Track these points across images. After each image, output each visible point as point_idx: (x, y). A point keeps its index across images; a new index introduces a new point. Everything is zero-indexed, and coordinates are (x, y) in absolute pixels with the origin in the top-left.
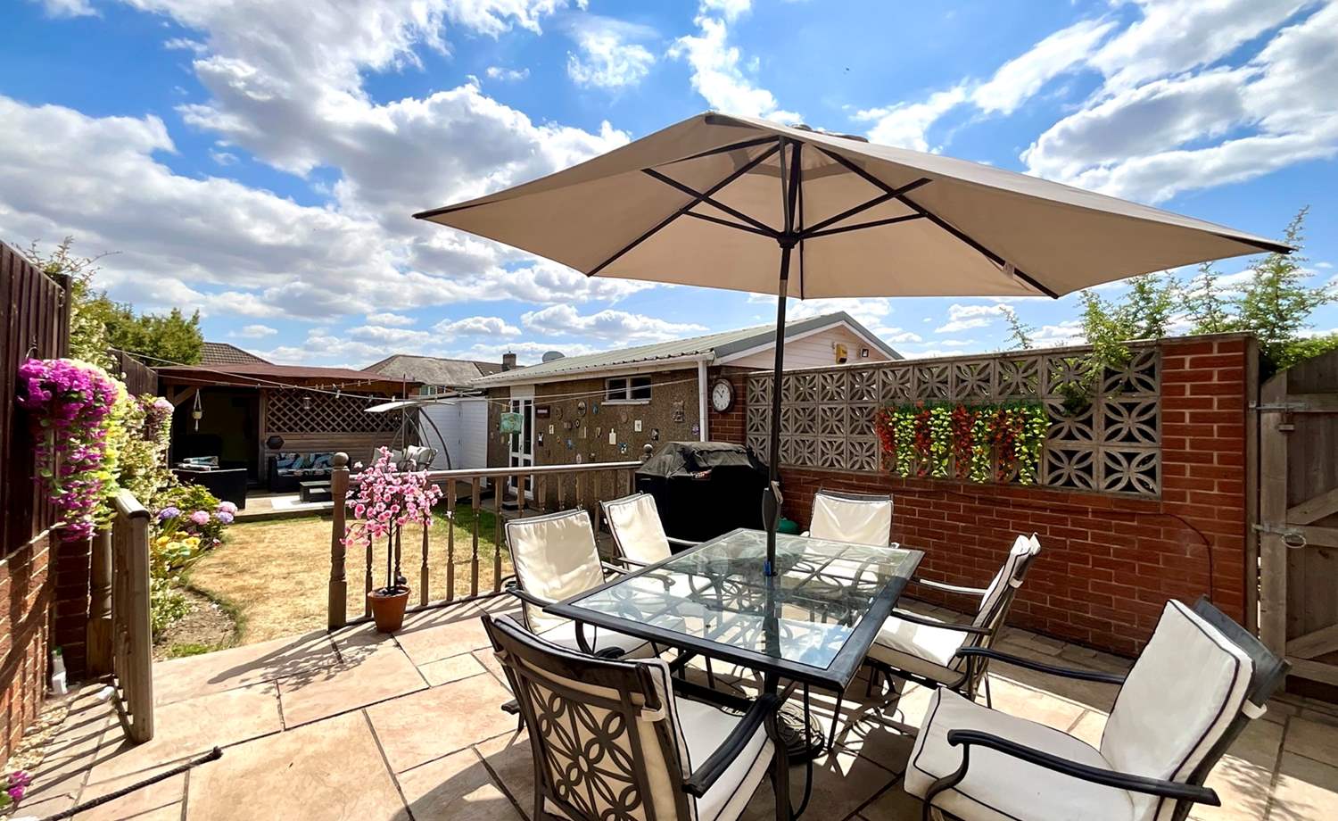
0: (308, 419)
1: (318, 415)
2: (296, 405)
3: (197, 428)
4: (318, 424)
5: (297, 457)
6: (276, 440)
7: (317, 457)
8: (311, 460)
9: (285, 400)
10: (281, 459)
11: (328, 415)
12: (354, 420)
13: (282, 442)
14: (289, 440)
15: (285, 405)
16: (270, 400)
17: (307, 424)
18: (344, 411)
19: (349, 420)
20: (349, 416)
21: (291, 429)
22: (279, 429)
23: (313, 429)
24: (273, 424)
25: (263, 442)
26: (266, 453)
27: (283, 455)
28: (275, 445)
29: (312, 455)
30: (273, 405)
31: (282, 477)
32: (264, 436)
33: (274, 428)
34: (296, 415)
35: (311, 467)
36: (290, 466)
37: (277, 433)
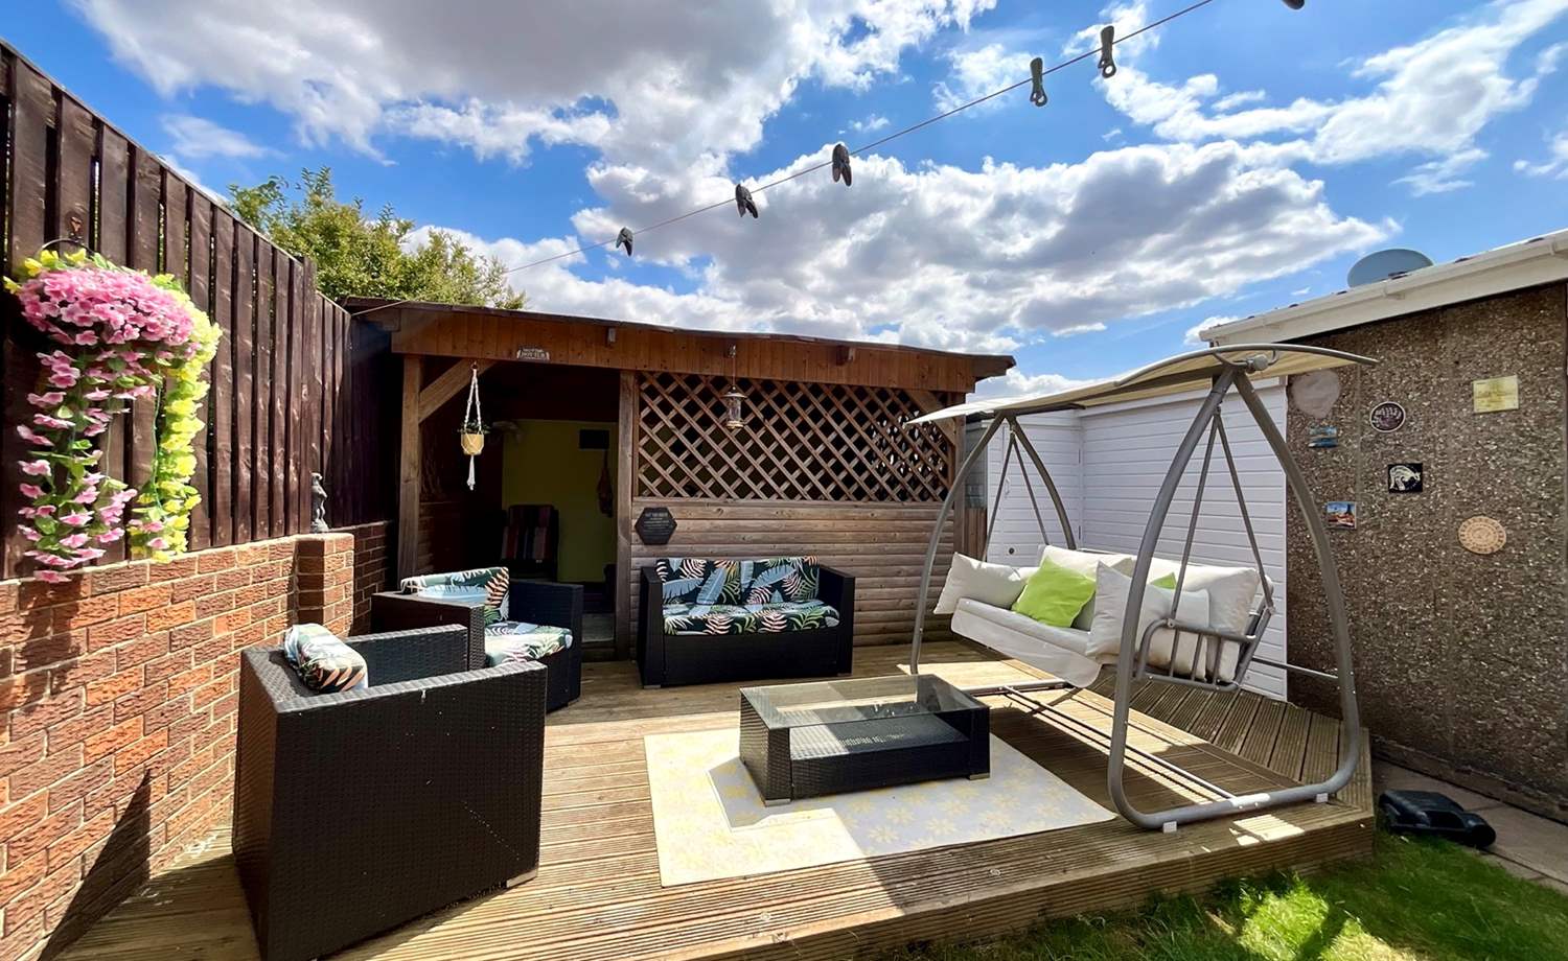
0: (731, 462)
1: (756, 451)
2: (705, 422)
3: (471, 481)
4: (756, 477)
5: (710, 568)
6: (658, 518)
7: (759, 569)
8: (745, 581)
9: (679, 408)
10: (674, 575)
11: (779, 453)
12: (838, 468)
13: (672, 525)
14: (692, 518)
15: (679, 421)
16: (643, 405)
17: (730, 477)
18: (815, 441)
19: (828, 466)
20: (827, 455)
21: (692, 489)
22: (665, 489)
23: (743, 491)
24: (652, 474)
25: (627, 521)
26: (636, 556)
27: (675, 563)
28: (656, 533)
29: (747, 565)
30: (652, 420)
31: (671, 639)
32: (630, 507)
33: (653, 486)
34: (704, 449)
35: (742, 600)
36: (690, 598)
37: (659, 500)
